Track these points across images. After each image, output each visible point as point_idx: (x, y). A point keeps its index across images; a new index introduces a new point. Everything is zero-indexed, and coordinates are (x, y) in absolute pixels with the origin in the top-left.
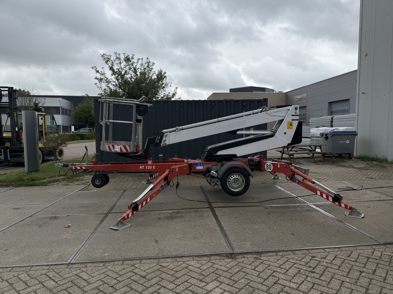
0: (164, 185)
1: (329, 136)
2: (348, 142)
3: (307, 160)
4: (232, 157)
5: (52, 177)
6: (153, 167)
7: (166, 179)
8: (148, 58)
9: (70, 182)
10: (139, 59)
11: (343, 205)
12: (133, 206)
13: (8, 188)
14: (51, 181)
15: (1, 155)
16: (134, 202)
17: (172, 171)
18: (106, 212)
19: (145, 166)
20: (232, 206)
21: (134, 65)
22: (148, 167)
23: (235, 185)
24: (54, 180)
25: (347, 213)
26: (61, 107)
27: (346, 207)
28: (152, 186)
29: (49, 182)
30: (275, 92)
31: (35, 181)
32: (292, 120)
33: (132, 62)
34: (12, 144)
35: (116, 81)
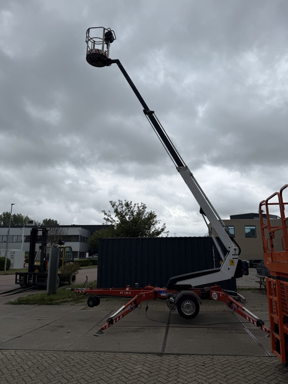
0: (134, 307)
4: (188, 287)
5: (64, 299)
6: (130, 293)
7: (135, 301)
8: (142, 203)
9: (76, 303)
11: (264, 329)
12: (109, 320)
13: (34, 306)
15: (31, 280)
16: (110, 317)
17: (140, 297)
18: (94, 325)
19: (124, 291)
20: (184, 326)
21: (132, 208)
22: (126, 293)
23: (188, 310)
24: (65, 301)
25: (267, 335)
26: (80, 235)
27: (266, 330)
28: (124, 307)
29: (62, 302)
31: (52, 301)
32: (233, 258)
33: (130, 206)
34: (40, 271)
35: (119, 220)
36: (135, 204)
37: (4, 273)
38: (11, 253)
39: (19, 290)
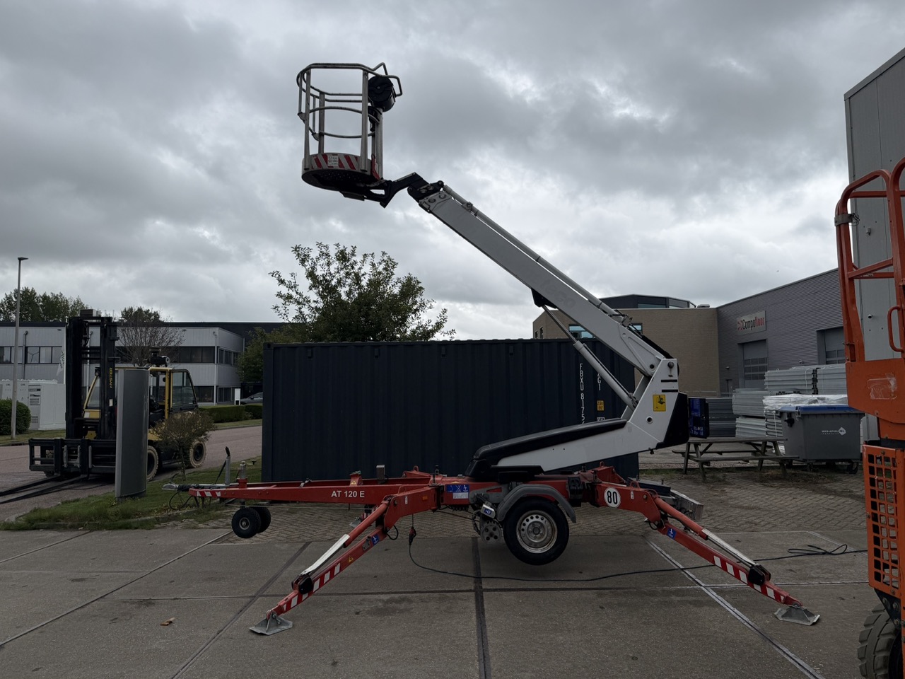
0: (376, 536)
1: (796, 417)
2: (842, 431)
3: (746, 473)
4: (532, 473)
5: (165, 510)
6: (361, 494)
7: (379, 520)
8: (384, 253)
9: (200, 522)
10: (365, 255)
11: (770, 593)
12: (301, 583)
13: (75, 533)
14: (163, 518)
15: (76, 458)
16: (303, 573)
17: (395, 505)
18: (254, 594)
19: (343, 490)
20: (525, 587)
21: (356, 267)
22: (348, 494)
23: (535, 538)
24: (169, 515)
25: (780, 610)
26: (218, 347)
27: (777, 595)
28: (346, 538)
29: (158, 521)
30: (692, 307)
31: (129, 518)
32: (663, 391)
33: (351, 261)
34: (99, 436)
35: (320, 299)
36: (365, 256)
37: (10, 442)
38: (30, 390)
39: (43, 485)
